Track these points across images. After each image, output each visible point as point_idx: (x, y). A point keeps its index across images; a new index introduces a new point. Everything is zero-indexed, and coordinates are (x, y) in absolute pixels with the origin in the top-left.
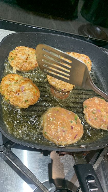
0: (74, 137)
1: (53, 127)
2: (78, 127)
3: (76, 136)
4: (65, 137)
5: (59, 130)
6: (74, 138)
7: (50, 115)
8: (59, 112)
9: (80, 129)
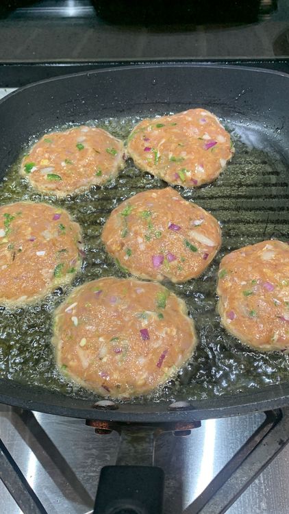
0: (156, 361)
1: (83, 342)
2: (169, 326)
3: (163, 357)
4: (125, 369)
5: (103, 351)
6: (154, 366)
7: (72, 309)
8: (102, 296)
9: (174, 333)
